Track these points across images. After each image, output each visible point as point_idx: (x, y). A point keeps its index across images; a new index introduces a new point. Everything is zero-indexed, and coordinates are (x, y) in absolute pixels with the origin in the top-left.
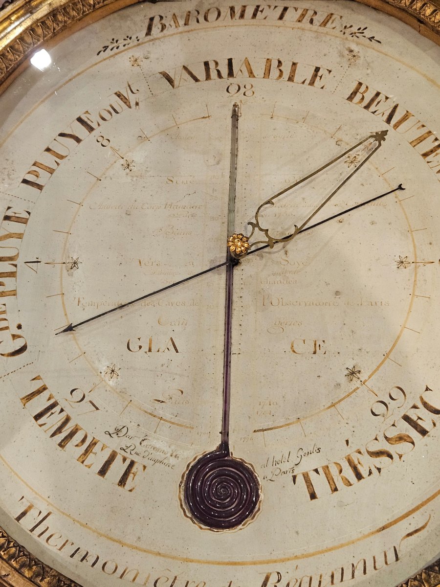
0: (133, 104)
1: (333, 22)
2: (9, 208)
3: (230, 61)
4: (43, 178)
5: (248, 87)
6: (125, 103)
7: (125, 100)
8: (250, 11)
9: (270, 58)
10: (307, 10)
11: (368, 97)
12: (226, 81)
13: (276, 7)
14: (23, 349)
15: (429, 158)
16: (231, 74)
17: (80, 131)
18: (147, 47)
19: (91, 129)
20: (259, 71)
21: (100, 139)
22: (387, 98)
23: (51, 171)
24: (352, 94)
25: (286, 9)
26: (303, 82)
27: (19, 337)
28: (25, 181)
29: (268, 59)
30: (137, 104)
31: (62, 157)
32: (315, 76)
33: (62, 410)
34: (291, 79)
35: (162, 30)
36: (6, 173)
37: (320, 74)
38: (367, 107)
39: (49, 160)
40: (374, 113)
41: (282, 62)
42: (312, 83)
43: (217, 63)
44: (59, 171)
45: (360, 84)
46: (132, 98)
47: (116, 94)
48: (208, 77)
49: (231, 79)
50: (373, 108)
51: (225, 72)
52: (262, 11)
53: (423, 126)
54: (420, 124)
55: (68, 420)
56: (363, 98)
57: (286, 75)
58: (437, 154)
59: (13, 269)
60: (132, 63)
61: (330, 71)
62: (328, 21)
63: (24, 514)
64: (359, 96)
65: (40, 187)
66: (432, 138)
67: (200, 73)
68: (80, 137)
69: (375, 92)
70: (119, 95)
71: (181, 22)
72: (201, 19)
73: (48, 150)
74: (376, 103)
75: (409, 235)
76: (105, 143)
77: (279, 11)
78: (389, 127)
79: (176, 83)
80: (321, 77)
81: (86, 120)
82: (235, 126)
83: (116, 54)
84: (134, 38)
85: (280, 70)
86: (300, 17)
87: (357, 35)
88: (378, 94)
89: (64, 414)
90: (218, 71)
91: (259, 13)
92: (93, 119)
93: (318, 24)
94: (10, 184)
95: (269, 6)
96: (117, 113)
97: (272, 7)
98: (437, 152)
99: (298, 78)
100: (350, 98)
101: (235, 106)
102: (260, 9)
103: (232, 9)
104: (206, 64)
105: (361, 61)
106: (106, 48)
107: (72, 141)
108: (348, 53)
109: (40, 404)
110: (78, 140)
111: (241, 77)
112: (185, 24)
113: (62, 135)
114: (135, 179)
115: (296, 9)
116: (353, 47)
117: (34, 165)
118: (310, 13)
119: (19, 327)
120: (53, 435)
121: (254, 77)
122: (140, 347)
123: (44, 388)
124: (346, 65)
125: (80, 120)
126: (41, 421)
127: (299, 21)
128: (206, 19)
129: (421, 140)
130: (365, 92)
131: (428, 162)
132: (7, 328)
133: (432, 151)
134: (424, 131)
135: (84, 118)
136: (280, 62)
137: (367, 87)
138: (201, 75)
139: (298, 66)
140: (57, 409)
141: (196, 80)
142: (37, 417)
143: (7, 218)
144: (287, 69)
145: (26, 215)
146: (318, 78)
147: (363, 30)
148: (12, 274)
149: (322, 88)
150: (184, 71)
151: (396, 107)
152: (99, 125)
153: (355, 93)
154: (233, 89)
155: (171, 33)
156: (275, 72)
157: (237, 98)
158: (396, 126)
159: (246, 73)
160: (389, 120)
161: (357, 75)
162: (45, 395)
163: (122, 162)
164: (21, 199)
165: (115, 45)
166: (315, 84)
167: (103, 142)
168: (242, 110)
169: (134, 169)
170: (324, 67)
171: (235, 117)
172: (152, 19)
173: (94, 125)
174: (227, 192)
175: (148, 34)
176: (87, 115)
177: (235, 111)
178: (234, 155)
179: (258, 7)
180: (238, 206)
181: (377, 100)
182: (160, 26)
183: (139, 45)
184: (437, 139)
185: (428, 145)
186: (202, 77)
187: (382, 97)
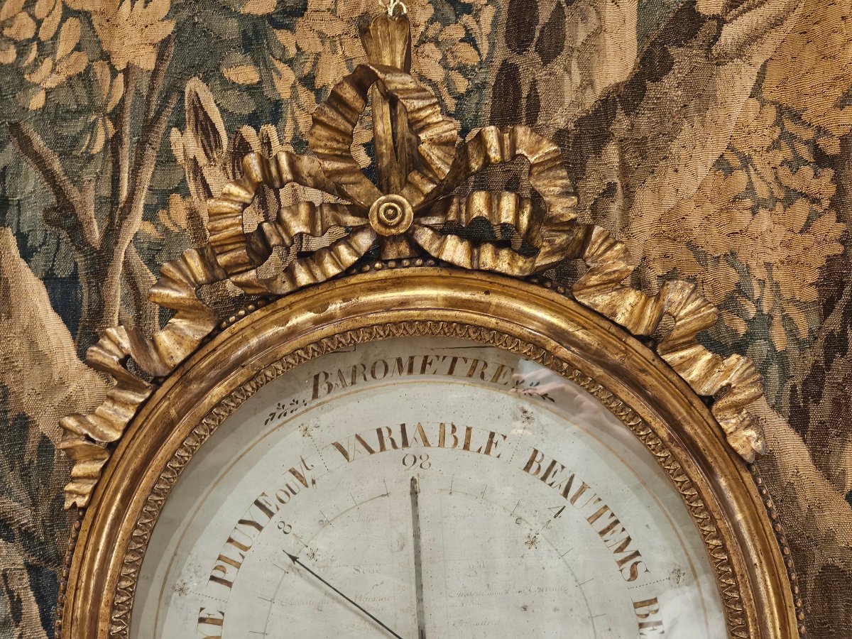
0: (309, 482)
1: (504, 377)
2: (202, 609)
3: (403, 426)
4: (231, 573)
5: (424, 458)
6: (301, 481)
7: (301, 478)
8: (418, 364)
9: (444, 422)
10: (477, 361)
11: (545, 465)
12: (402, 452)
13: (444, 357)
15: (605, 537)
16: (405, 443)
17: (260, 517)
18: (316, 413)
19: (271, 514)
20: (433, 438)
21: (281, 525)
22: (563, 467)
23: (238, 566)
24: (528, 463)
25: (455, 360)
26: (479, 451)
28: (213, 578)
29: (441, 424)
30: (314, 482)
31: (246, 549)
32: (490, 443)
34: (466, 447)
35: (329, 392)
36: (193, 570)
37: (495, 440)
38: (544, 479)
39: (233, 553)
40: (551, 485)
41: (456, 426)
42: (488, 452)
43: (390, 431)
44: (245, 563)
45: (536, 451)
46: (308, 476)
47: (290, 471)
48: (383, 448)
49: (406, 449)
50: (549, 480)
51: (399, 441)
52: (430, 364)
53: (600, 500)
54: (596, 498)
56: (539, 468)
57: (461, 443)
58: (613, 532)
60: (302, 432)
61: (505, 437)
62: (499, 376)
64: (535, 466)
65: (229, 584)
66: (608, 513)
67: (374, 443)
68: (262, 524)
69: (551, 461)
70: (294, 472)
71: (348, 381)
72: (369, 377)
73: (230, 540)
74: (552, 473)
75: (590, 621)
76: (287, 529)
77: (449, 361)
78: (567, 502)
79: (351, 456)
80: (496, 444)
81: (264, 503)
82: (415, 504)
83: (285, 423)
84: (301, 402)
85: (455, 437)
86: (471, 370)
87: (530, 391)
88: (554, 463)
90: (392, 440)
91: (428, 366)
92: (272, 504)
93: (490, 379)
94: (199, 583)
95: (438, 357)
96: (294, 493)
97: (441, 358)
98: (614, 529)
99: (474, 446)
100: (527, 468)
101: (413, 480)
102: (429, 361)
103: (399, 361)
104: (379, 431)
105: (535, 424)
106: (273, 415)
107: (253, 529)
108: (521, 414)
110: (260, 528)
111: (416, 447)
112: (353, 383)
113: (242, 522)
114: (322, 570)
115: (465, 360)
116: (527, 407)
117: (219, 558)
118: (481, 365)
121: (429, 445)
124: (520, 429)
125: (257, 503)
127: (470, 376)
128: (373, 376)
129: (597, 516)
130: (541, 461)
131: (605, 541)
133: (609, 529)
134: (601, 505)
135: (261, 500)
136: (454, 427)
137: (543, 455)
138: (375, 446)
139: (473, 432)
141: (371, 452)
143: (202, 620)
144: (461, 435)
145: (220, 616)
146: (494, 445)
147: (536, 385)
149: (498, 457)
150: (358, 442)
151: (572, 478)
152: (278, 509)
153: (531, 463)
154: (409, 461)
155: (339, 394)
156: (449, 440)
157: (414, 471)
158: (573, 500)
159: (421, 442)
160: (566, 494)
161: (533, 441)
163: (307, 550)
164: (212, 598)
165: (282, 411)
166: (491, 453)
167: (285, 529)
168: (421, 485)
169: (320, 558)
170: (499, 430)
171: (414, 493)
172: (317, 377)
173: (273, 509)
174: (413, 580)
175: (315, 396)
176: (264, 497)
177: (413, 487)
178: (417, 536)
179: (426, 357)
180: (427, 593)
181: (554, 470)
182: (326, 386)
183: (307, 410)
184: (613, 515)
185: (605, 521)
186: (376, 447)
187: (558, 466)
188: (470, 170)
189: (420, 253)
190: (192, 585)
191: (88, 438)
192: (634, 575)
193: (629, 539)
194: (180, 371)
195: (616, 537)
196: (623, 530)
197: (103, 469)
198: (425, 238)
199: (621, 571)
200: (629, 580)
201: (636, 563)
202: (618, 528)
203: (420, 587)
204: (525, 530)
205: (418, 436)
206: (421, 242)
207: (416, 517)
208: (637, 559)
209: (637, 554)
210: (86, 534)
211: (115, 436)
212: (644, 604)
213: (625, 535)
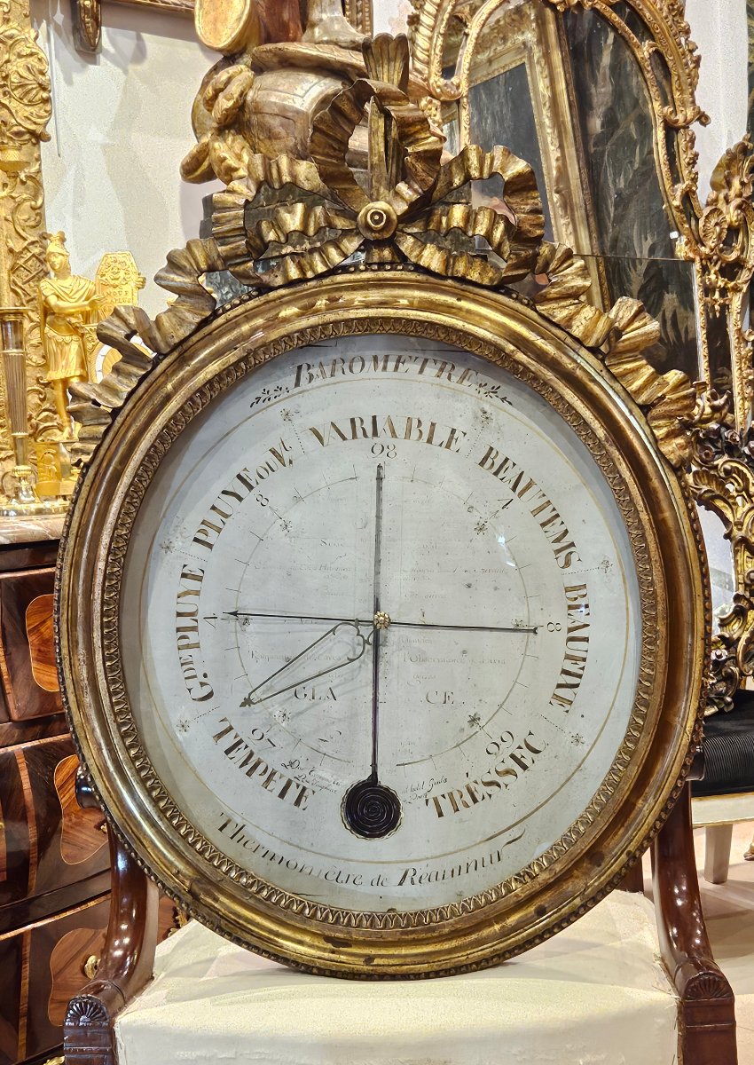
0: (287, 462)
1: (469, 379)
2: (185, 566)
3: (374, 418)
4: (212, 537)
5: (391, 447)
6: (280, 460)
7: (280, 458)
8: (392, 362)
9: (411, 416)
10: (446, 363)
11: (498, 462)
12: (371, 441)
13: (416, 358)
14: (210, 695)
15: (546, 528)
16: (375, 433)
17: (241, 489)
18: (298, 400)
19: (250, 488)
20: (401, 432)
21: (259, 498)
22: (514, 464)
23: (219, 530)
24: (483, 459)
25: (425, 361)
26: (441, 445)
27: (206, 684)
28: (196, 540)
29: (409, 418)
30: (291, 462)
31: (226, 516)
32: (451, 438)
33: (246, 747)
34: (429, 441)
35: (310, 381)
36: (178, 531)
37: (455, 437)
38: (496, 474)
39: (215, 519)
40: (502, 480)
41: (422, 421)
42: (448, 447)
43: (362, 421)
44: (225, 529)
45: (491, 449)
46: (286, 456)
47: (270, 450)
48: (355, 436)
49: (375, 438)
50: (501, 475)
51: (369, 431)
52: (403, 363)
53: (544, 495)
54: (541, 493)
55: (251, 754)
56: (493, 464)
57: (425, 437)
58: (553, 524)
59: (195, 624)
60: (284, 417)
61: (465, 434)
62: (464, 378)
63: (225, 826)
64: (489, 461)
65: (210, 546)
66: (551, 507)
67: (347, 431)
68: (242, 496)
69: (504, 458)
70: (274, 452)
71: (328, 372)
72: (347, 370)
73: (213, 508)
74: (504, 469)
75: (525, 600)
76: (264, 502)
77: (420, 362)
78: (514, 496)
79: (325, 442)
80: (456, 440)
81: (245, 477)
82: (379, 488)
83: (268, 407)
84: (284, 388)
85: (420, 431)
86: (439, 371)
87: (491, 394)
88: (507, 460)
89: (248, 750)
90: (363, 429)
91: (401, 364)
92: (252, 479)
93: (455, 381)
94: (183, 542)
95: (410, 357)
96: (273, 471)
97: (413, 359)
98: (554, 522)
99: (436, 440)
100: (482, 463)
101: (379, 466)
102: (402, 360)
103: (375, 358)
104: (353, 421)
105: (493, 424)
106: (258, 399)
107: (234, 499)
108: (481, 414)
109: (229, 740)
110: (240, 499)
111: (385, 437)
112: (332, 376)
113: (224, 492)
114: (293, 540)
115: (435, 362)
116: (487, 408)
117: (202, 523)
118: (449, 366)
119: (205, 676)
120: (241, 767)
121: (396, 437)
122: (305, 695)
123: (231, 728)
124: (479, 428)
125: (239, 477)
126: (231, 755)
127: (438, 376)
128: (351, 370)
129: (541, 509)
130: (495, 457)
131: (545, 532)
132: (195, 677)
133: (549, 521)
134: (545, 500)
135: (243, 475)
136: (419, 421)
137: (497, 452)
139: (436, 427)
140: (243, 745)
141: (344, 438)
142: (227, 752)
143: (184, 575)
144: (426, 429)
145: (201, 574)
146: (454, 441)
147: (497, 389)
148: (194, 629)
149: (457, 451)
150: (332, 429)
151: (521, 474)
152: (257, 483)
153: (486, 459)
154: (377, 449)
155: (319, 385)
156: (415, 434)
157: (382, 459)
158: (521, 494)
159: (389, 433)
160: (514, 489)
161: (489, 439)
162: (232, 733)
163: (281, 522)
164: (195, 557)
165: (267, 396)
166: (451, 448)
167: (263, 501)
168: (384, 473)
169: (292, 530)
170: (460, 428)
171: (380, 479)
172: (300, 368)
173: (253, 483)
174: (373, 555)
175: (297, 384)
176: (245, 472)
177: (379, 473)
178: (378, 517)
179: (400, 357)
180: (383, 569)
181: (506, 466)
182: (308, 376)
183: (289, 397)
184: (554, 509)
185: (546, 514)
186: (349, 434)
187: (509, 464)
188: (452, 185)
189: (401, 259)
190: (177, 544)
191: (95, 402)
192: (567, 564)
193: (566, 532)
194: (180, 349)
195: (556, 529)
196: (563, 523)
197: (106, 433)
198: (407, 245)
199: (557, 559)
200: (563, 567)
201: (571, 553)
202: (558, 521)
203: (378, 562)
204: (475, 518)
205: (387, 428)
206: (403, 249)
207: (379, 500)
208: (572, 549)
209: (572, 545)
210: (88, 488)
211: (119, 403)
212: (574, 589)
213: (563, 528)
